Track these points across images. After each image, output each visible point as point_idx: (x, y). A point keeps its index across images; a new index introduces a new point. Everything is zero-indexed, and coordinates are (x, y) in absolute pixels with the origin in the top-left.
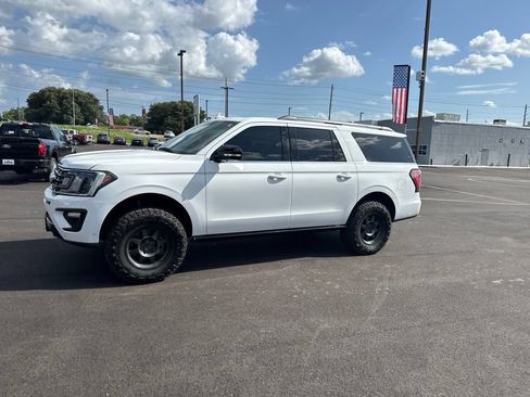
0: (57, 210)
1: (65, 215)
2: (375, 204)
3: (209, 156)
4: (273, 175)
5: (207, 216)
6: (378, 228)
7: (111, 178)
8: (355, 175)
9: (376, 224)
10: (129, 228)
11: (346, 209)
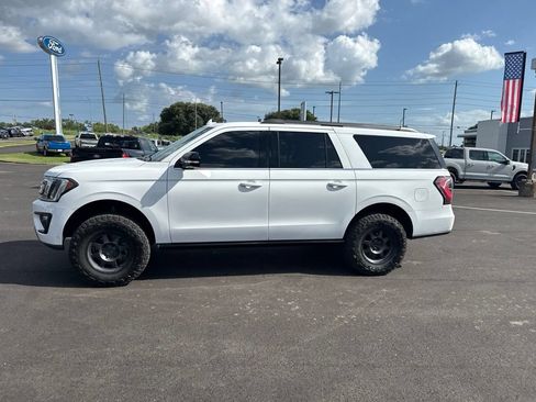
0: (36, 213)
1: (41, 218)
2: (383, 217)
3: (173, 163)
4: (245, 183)
5: (169, 224)
6: (388, 244)
7: (73, 184)
8: (354, 183)
9: (385, 240)
10: (88, 233)
11: (341, 222)
